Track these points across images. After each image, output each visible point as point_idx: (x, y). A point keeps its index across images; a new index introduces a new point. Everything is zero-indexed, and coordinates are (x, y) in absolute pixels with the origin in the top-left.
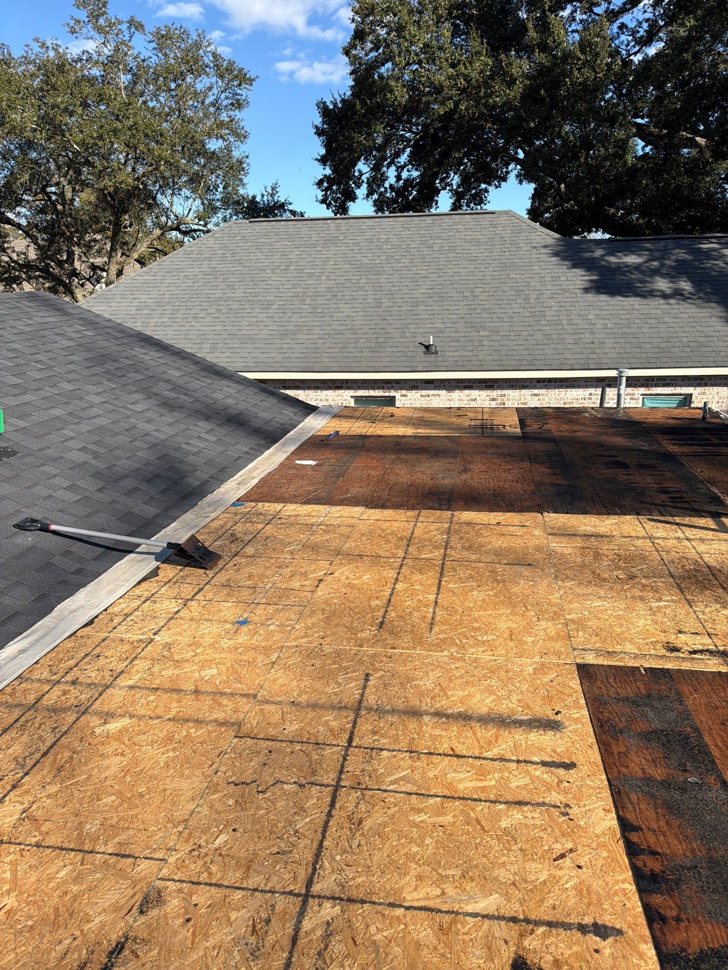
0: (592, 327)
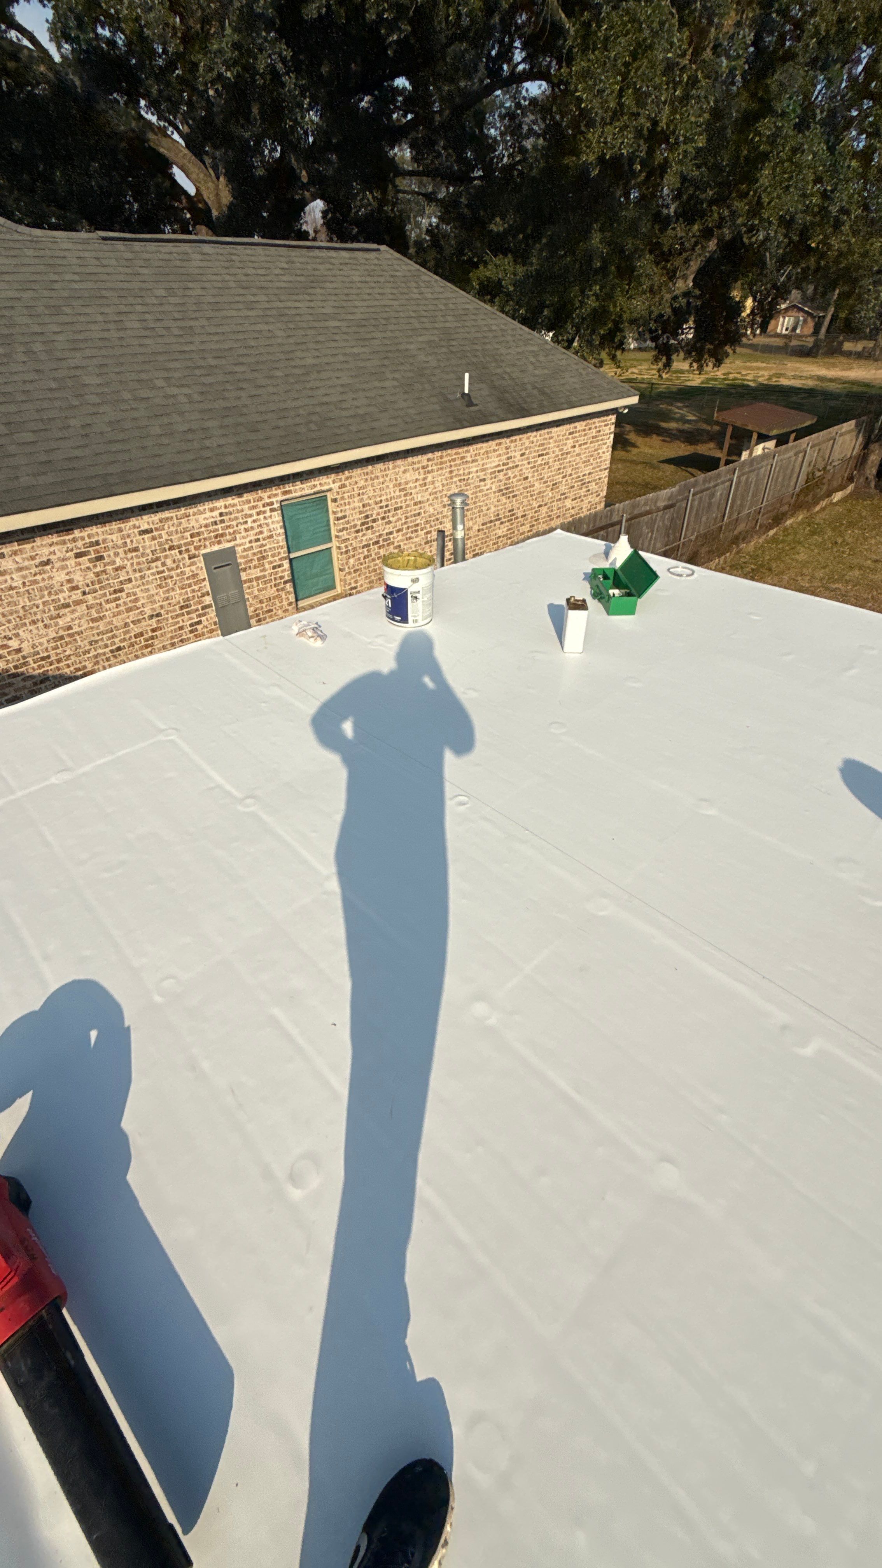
0: (172, 400)
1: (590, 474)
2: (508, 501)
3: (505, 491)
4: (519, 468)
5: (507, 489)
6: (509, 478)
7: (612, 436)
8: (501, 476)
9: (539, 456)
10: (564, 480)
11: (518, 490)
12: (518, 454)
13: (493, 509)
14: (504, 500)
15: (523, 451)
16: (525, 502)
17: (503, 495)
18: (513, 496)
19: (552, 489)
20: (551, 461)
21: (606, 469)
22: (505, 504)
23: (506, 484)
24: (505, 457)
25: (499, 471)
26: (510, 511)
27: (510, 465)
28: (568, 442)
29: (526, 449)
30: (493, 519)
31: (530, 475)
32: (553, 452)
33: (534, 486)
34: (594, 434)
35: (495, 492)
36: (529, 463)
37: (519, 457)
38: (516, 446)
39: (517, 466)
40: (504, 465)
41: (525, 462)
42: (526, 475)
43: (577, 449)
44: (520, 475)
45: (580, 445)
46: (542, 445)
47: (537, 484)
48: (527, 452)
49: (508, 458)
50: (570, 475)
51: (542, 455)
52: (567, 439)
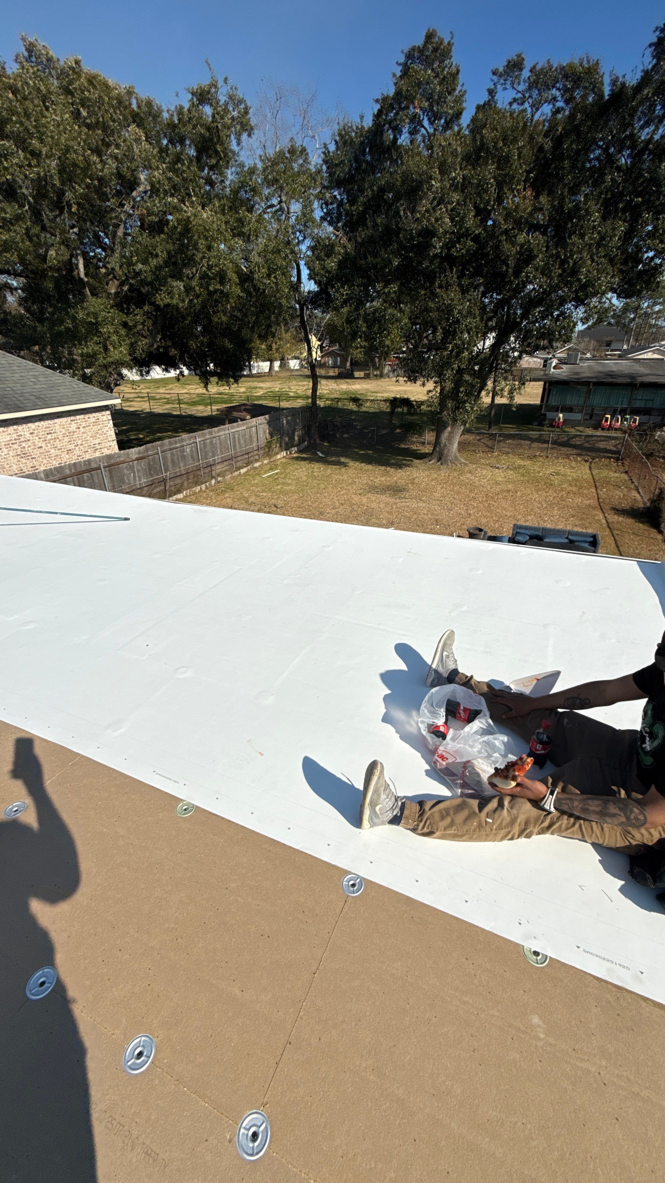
1: (99, 443)
2: (28, 462)
3: (22, 456)
4: (31, 441)
5: (24, 454)
6: (24, 448)
7: (111, 422)
8: (15, 446)
9: (48, 434)
10: (77, 448)
11: (36, 454)
12: (27, 434)
13: (15, 467)
14: (24, 461)
15: (32, 431)
16: (45, 461)
17: (22, 457)
18: (32, 458)
19: (68, 453)
20: (60, 437)
21: (113, 441)
22: (26, 463)
23: (22, 451)
24: (15, 435)
25: (12, 444)
26: (32, 467)
27: (22, 439)
28: (72, 426)
29: (34, 430)
30: (17, 472)
31: (43, 445)
32: (60, 432)
33: (49, 451)
34: (94, 420)
35: (13, 456)
36: (40, 438)
37: (28, 435)
38: (24, 429)
39: (28, 440)
40: (15, 440)
41: (37, 438)
42: (40, 445)
43: (82, 430)
44: (34, 445)
45: (84, 427)
46: (48, 428)
47: (52, 451)
48: (36, 432)
49: (19, 436)
50: (82, 445)
51: (51, 433)
52: (70, 424)
